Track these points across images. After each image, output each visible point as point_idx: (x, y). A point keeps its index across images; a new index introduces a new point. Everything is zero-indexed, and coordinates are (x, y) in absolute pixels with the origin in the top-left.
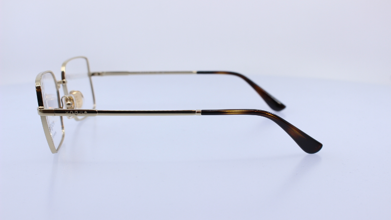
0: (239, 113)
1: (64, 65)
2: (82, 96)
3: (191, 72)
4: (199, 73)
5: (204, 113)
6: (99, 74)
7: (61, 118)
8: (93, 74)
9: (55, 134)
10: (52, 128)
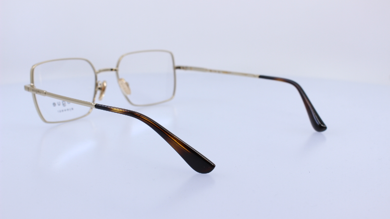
4: (261, 77)
8: (179, 68)
9: (68, 110)
10: (63, 104)
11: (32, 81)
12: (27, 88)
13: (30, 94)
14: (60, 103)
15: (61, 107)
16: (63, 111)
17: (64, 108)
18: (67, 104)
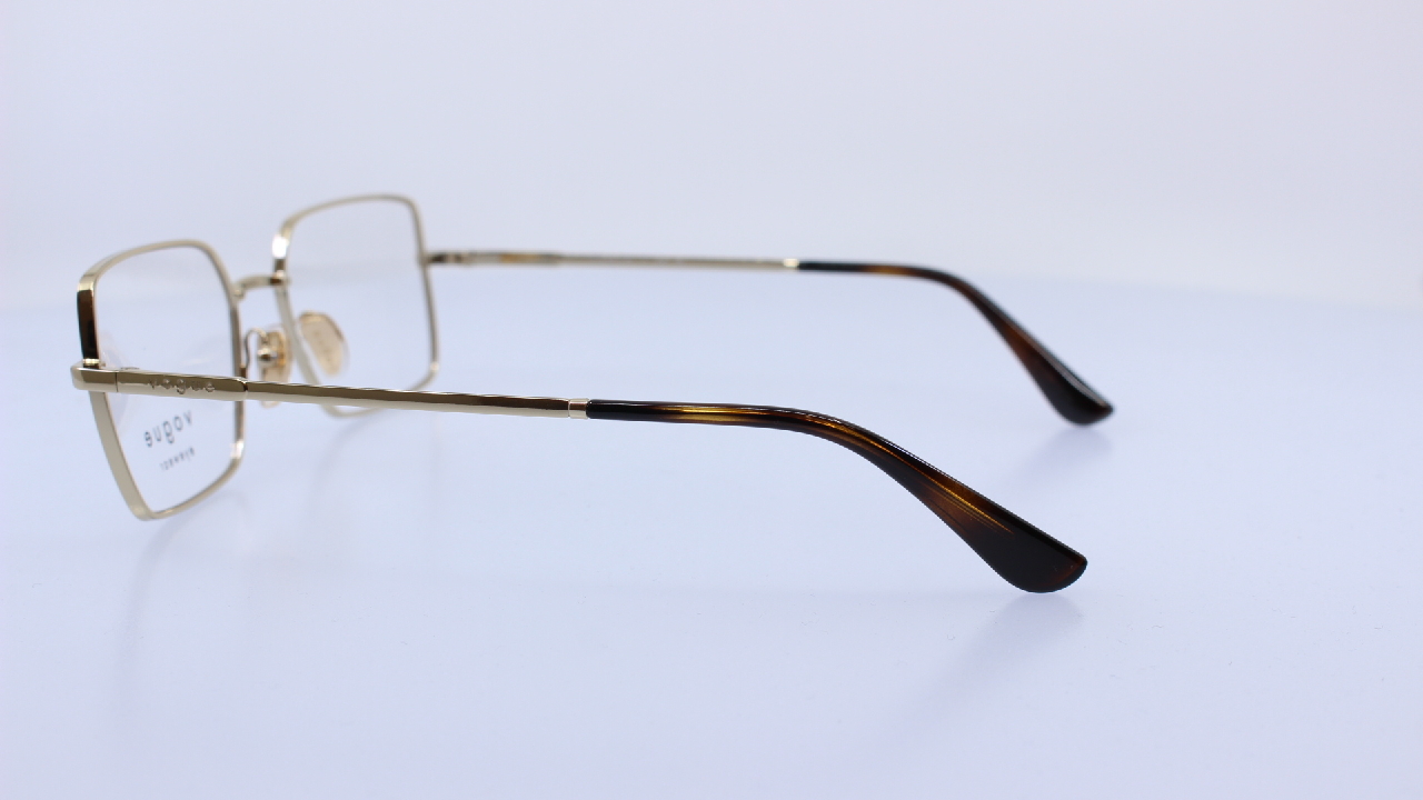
1: (288, 226)
2: (338, 334)
3: (776, 265)
4: (807, 266)
5: (598, 409)
6: (459, 259)
8: (440, 259)
9: (182, 456)
10: (168, 435)
11: (90, 346)
12: (78, 376)
13: (83, 396)
14: (159, 428)
15: (165, 450)
16: (171, 462)
17: (173, 451)
18: (175, 433)
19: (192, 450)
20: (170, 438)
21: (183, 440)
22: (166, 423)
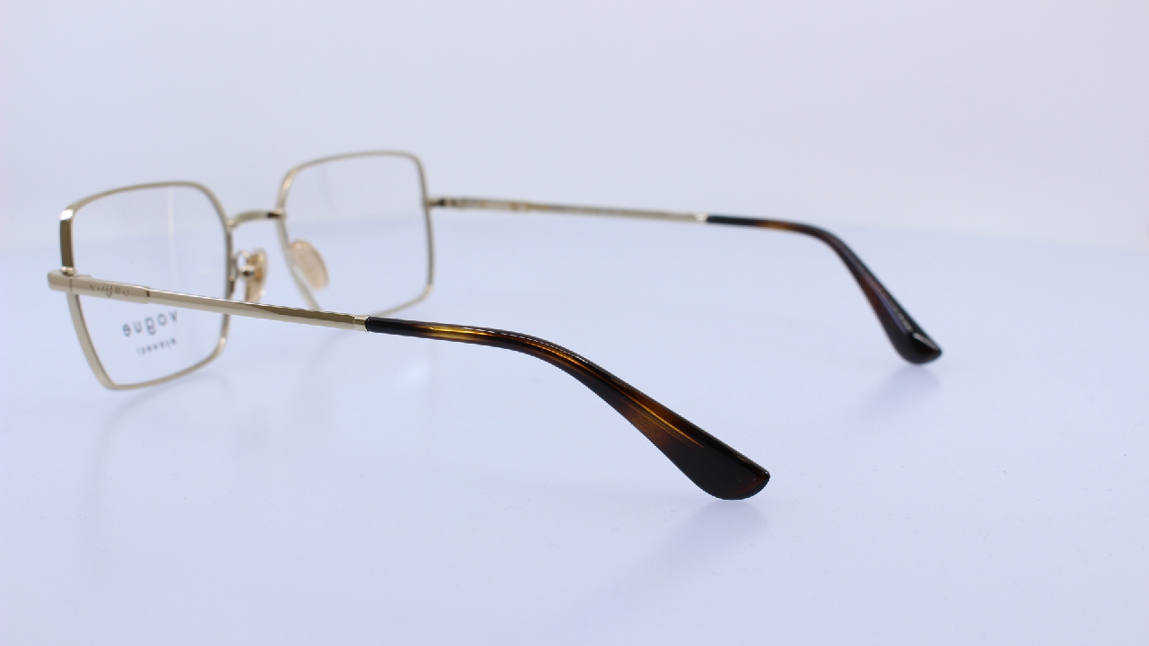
0: (463, 338)
3: (690, 218)
4: (714, 220)
5: (375, 325)
7: (226, 322)
8: (442, 203)
9: (162, 344)
10: (149, 328)
11: (67, 259)
12: (53, 281)
14: (140, 323)
15: (144, 339)
16: (149, 348)
17: (152, 340)
18: (157, 327)
19: (173, 341)
20: (152, 330)
21: (163, 333)
22: (147, 320)
